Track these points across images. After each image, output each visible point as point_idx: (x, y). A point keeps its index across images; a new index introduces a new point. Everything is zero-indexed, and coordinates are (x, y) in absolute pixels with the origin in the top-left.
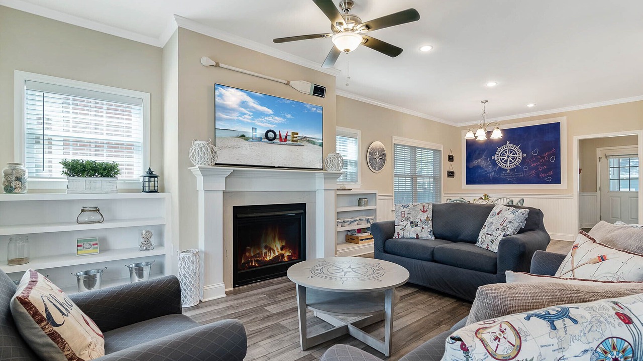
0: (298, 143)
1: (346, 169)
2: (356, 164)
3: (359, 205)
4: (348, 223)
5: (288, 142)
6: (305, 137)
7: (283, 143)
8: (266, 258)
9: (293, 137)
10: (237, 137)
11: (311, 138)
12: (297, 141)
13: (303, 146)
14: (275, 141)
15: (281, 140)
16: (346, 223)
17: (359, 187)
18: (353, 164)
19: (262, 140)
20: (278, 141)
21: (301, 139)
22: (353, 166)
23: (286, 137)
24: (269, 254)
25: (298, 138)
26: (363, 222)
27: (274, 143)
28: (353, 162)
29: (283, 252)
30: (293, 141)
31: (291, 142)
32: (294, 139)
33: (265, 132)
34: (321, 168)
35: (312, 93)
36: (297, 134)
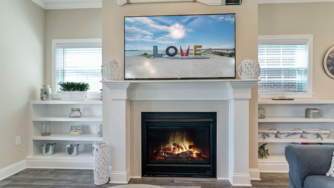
0: (202, 56)
1: (295, 77)
2: (306, 72)
3: (307, 116)
4: (285, 135)
5: (189, 56)
6: (210, 49)
7: (184, 57)
8: (175, 152)
9: (196, 51)
10: (141, 56)
11: (218, 49)
12: (200, 54)
13: (208, 58)
14: (176, 56)
15: (182, 54)
16: (283, 135)
17: (310, 96)
18: (303, 72)
19: (164, 56)
20: (180, 56)
21: (206, 52)
22: (303, 74)
23: (188, 51)
24: (178, 150)
25: (202, 51)
26: (308, 136)
27: (175, 58)
28: (303, 69)
29: (191, 150)
30: (195, 54)
31: (193, 56)
32: (197, 52)
33: (165, 49)
34: (234, 76)
35: (225, 3)
36: (201, 47)
